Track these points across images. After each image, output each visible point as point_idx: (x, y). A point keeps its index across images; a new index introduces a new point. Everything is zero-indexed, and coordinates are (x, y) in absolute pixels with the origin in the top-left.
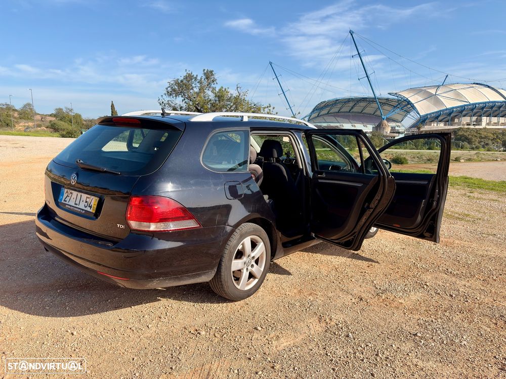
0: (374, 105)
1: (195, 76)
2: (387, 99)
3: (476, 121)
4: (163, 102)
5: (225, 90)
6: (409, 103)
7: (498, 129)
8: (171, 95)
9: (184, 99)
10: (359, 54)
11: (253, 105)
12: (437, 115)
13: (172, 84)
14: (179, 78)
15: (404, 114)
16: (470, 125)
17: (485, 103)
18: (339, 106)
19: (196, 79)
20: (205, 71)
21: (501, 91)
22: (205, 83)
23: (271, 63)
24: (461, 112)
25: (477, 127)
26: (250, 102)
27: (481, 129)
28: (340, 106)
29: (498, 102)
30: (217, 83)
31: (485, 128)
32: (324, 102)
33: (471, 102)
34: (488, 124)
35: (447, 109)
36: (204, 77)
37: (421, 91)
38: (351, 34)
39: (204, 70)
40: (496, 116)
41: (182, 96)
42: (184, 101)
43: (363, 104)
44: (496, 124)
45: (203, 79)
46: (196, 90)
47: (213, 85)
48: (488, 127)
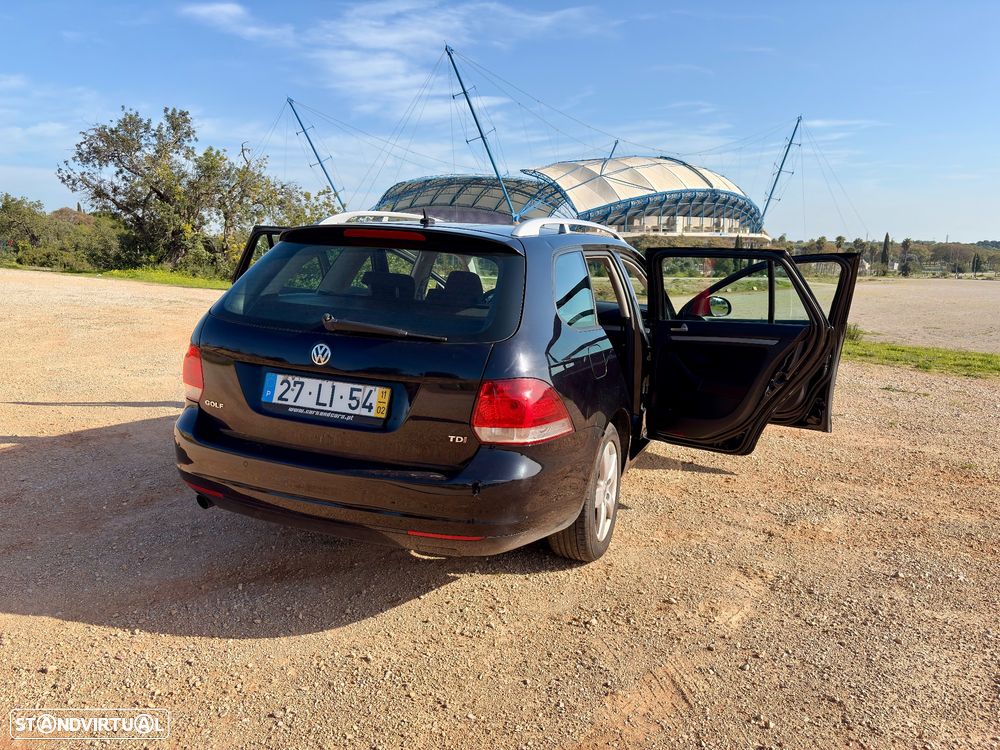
0: (497, 193)
1: (145, 121)
2: (519, 182)
3: (667, 224)
4: (69, 177)
5: (218, 153)
6: (558, 189)
7: (702, 238)
8: (88, 160)
9: (121, 171)
10: (465, 92)
11: (279, 187)
12: (606, 211)
13: (91, 137)
14: (107, 123)
15: (550, 209)
16: (657, 230)
17: (681, 192)
18: (432, 192)
19: (147, 127)
20: (169, 113)
21: (703, 172)
22: (170, 138)
23: (290, 102)
24: (643, 207)
25: (669, 234)
26: (272, 180)
27: (675, 238)
28: (434, 192)
29: (700, 191)
30: (196, 139)
31: (682, 237)
32: (403, 183)
33: (659, 190)
34: (686, 229)
35: (620, 203)
36: (166, 124)
37: (577, 167)
38: (449, 54)
39: (166, 110)
40: (696, 216)
41: (116, 165)
42: (120, 176)
43: (475, 190)
44: (699, 229)
45: (164, 129)
46: (151, 151)
47: (186, 143)
48: (686, 234)
